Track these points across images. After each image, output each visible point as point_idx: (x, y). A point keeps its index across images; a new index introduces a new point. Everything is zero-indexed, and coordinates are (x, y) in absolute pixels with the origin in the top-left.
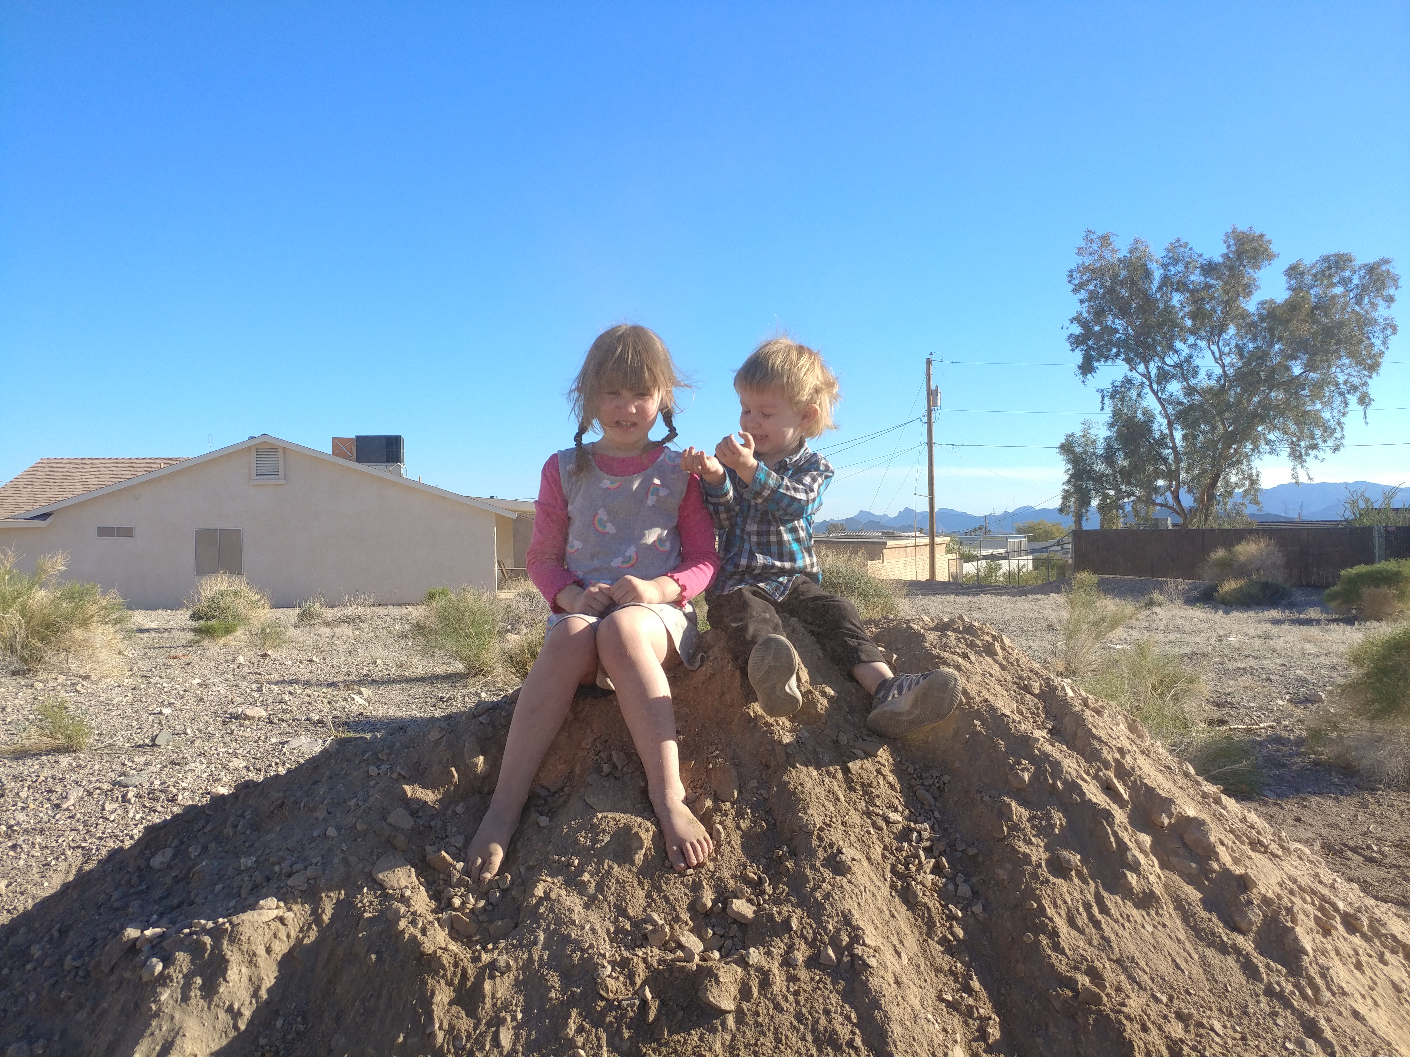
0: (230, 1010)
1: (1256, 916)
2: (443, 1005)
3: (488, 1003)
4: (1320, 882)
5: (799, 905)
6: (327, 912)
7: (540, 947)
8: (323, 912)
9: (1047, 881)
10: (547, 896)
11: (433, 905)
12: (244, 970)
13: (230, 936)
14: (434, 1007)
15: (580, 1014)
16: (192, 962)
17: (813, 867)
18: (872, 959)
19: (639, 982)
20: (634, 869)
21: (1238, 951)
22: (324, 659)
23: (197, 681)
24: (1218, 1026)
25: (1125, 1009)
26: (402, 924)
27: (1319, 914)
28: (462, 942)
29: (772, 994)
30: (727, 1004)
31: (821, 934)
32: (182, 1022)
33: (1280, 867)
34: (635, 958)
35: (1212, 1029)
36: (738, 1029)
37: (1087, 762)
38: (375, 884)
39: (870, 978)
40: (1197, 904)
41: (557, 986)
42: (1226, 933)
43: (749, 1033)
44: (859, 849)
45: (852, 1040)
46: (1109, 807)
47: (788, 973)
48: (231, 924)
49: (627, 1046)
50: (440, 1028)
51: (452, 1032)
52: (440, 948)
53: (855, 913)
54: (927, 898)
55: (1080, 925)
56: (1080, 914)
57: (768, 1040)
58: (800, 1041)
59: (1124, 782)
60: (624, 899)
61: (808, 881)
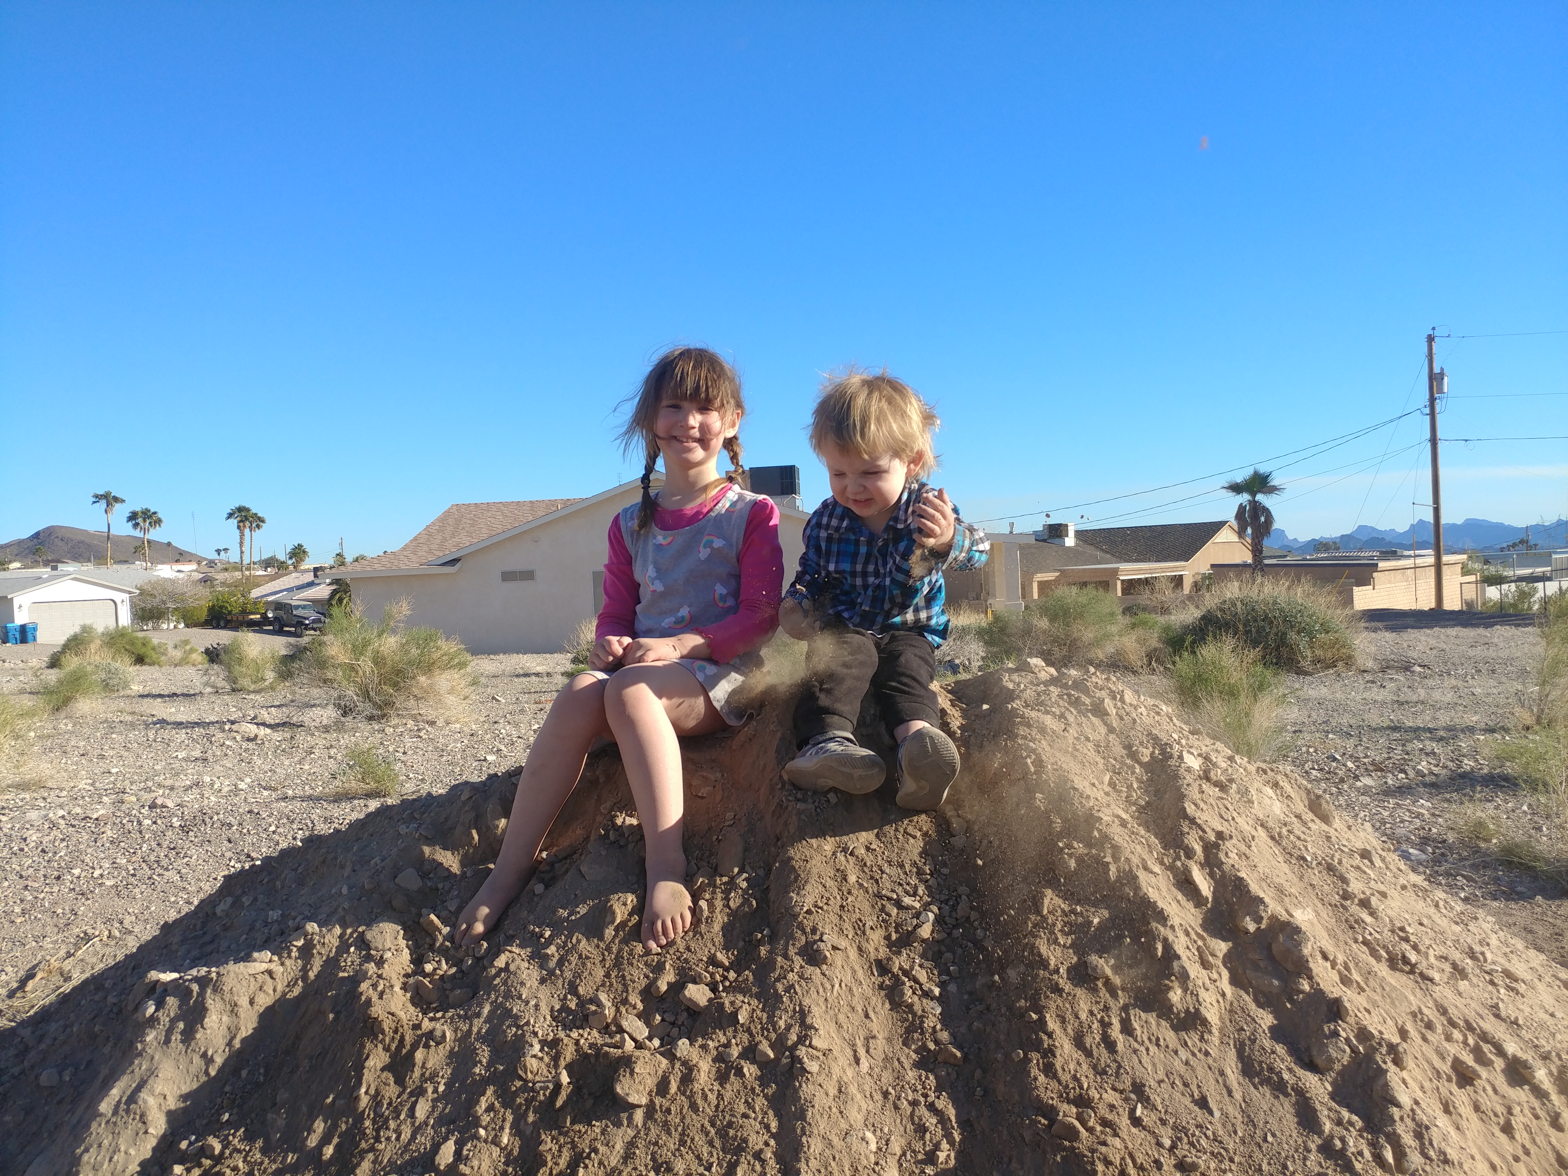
0: (204, 1055)
1: (1341, 1052)
2: (375, 1070)
3: (417, 1073)
5: (758, 996)
6: (315, 968)
7: (482, 1020)
8: (312, 968)
9: (1062, 990)
10: (507, 966)
11: (407, 968)
12: (225, 1018)
13: (214, 985)
14: (366, 1071)
15: (495, 1092)
16: (180, 1007)
17: (786, 955)
18: (815, 1063)
19: (562, 1063)
20: (602, 945)
21: (1299, 1092)
25: (1105, 1149)
26: (364, 986)
27: (1466, 1058)
28: (422, 1008)
29: (691, 1091)
30: (637, 1097)
32: (159, 1064)
34: (566, 1040)
36: (645, 1124)
37: (1164, 848)
38: (363, 944)
39: (804, 1085)
40: (1264, 1031)
41: (484, 1061)
42: (1290, 1070)
43: (654, 1131)
44: (850, 937)
45: (761, 1151)
46: (1174, 905)
47: (719, 1070)
48: (218, 973)
49: (528, 1131)
50: (366, 1093)
51: (376, 1099)
52: (389, 1013)
53: (815, 1010)
54: (916, 998)
55: (1088, 1046)
56: (1092, 1032)
57: (672, 1141)
58: (706, 1147)
59: (1212, 875)
60: (580, 976)
61: (775, 969)
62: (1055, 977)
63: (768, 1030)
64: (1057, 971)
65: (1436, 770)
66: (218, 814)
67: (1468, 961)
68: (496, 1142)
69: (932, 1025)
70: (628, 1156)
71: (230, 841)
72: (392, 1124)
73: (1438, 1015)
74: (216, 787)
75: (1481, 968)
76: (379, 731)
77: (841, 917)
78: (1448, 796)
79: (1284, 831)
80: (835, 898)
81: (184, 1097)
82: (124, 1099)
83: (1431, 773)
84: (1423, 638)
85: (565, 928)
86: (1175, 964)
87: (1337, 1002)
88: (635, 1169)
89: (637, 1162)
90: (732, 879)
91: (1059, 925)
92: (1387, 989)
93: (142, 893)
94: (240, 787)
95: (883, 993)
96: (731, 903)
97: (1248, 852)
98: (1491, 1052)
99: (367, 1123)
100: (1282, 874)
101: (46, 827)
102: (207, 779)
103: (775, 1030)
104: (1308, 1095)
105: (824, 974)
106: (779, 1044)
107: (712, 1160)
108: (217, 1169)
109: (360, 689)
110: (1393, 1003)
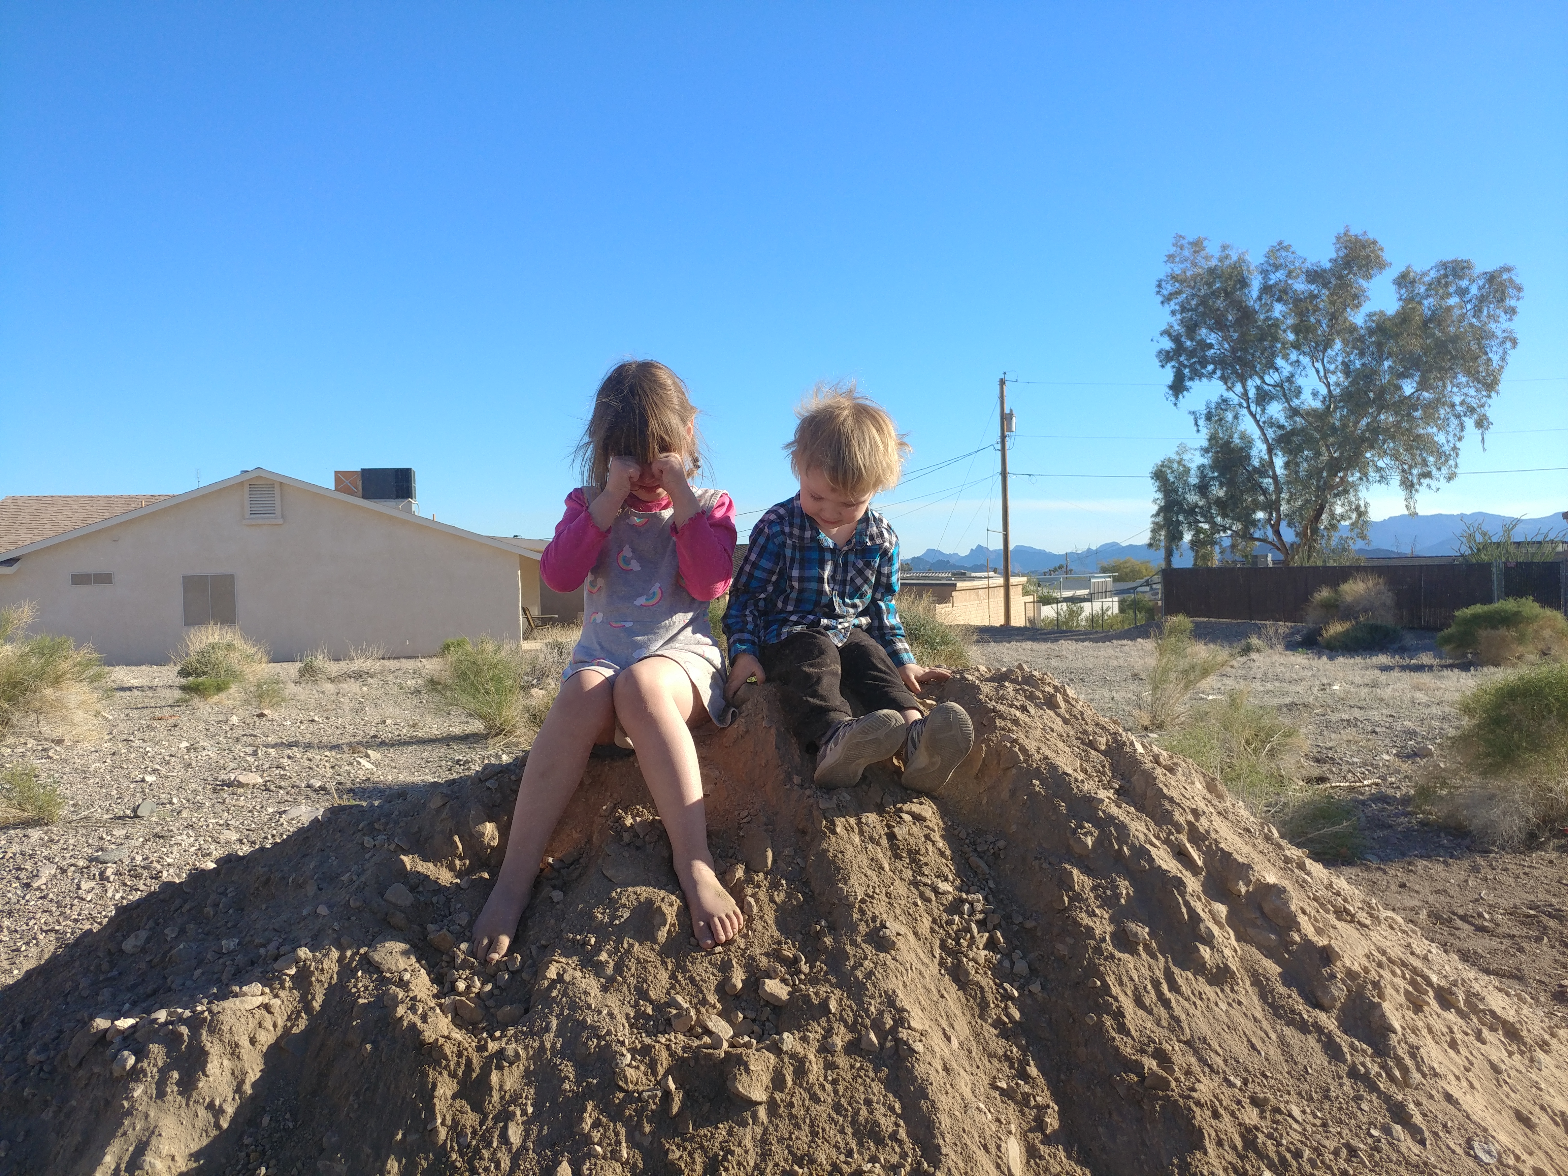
0: (211, 1106)
1: (1339, 992)
2: (446, 1099)
3: (496, 1097)
4: (1412, 953)
5: (839, 985)
6: (317, 998)
7: (552, 1034)
8: (313, 998)
9: (1112, 956)
10: (560, 977)
11: (435, 989)
12: (226, 1062)
13: (209, 1026)
14: (436, 1101)
15: (596, 1107)
16: (168, 1054)
17: (854, 943)
18: (918, 1043)
19: (661, 1071)
20: (657, 948)
21: (1319, 1029)
22: (327, 718)
23: (185, 744)
24: (1296, 1112)
25: (1194, 1094)
26: (401, 1011)
27: (1411, 989)
28: (467, 1029)
29: (807, 1083)
30: (758, 1094)
31: (862, 1017)
32: (156, 1121)
33: (1368, 937)
34: (657, 1046)
35: (1290, 1115)
36: (770, 1122)
37: (1157, 825)
38: (371, 966)
39: (916, 1065)
40: (1276, 979)
41: (571, 1076)
42: (1305, 1010)
43: (782, 1126)
45: (894, 1132)
46: (1181, 874)
47: (826, 1060)
48: (211, 1012)
49: (646, 1142)
50: (443, 1124)
51: (456, 1128)
52: (443, 1037)
53: (899, 993)
54: (980, 977)
55: (1147, 1004)
56: (1147, 992)
57: (804, 1134)
58: (839, 1135)
59: (1199, 846)
60: (645, 981)
61: (848, 959)
62: (1104, 945)
64: (1104, 940)
68: (616, 1158)
70: (764, 1154)
72: (486, 1154)
82: (123, 1166)
86: (1201, 925)
87: (1327, 948)
88: (776, 1165)
89: (776, 1158)
91: (1092, 899)
95: (949, 974)
96: (777, 900)
97: (1214, 826)
99: (454, 1156)
103: (868, 1016)
104: (1325, 1030)
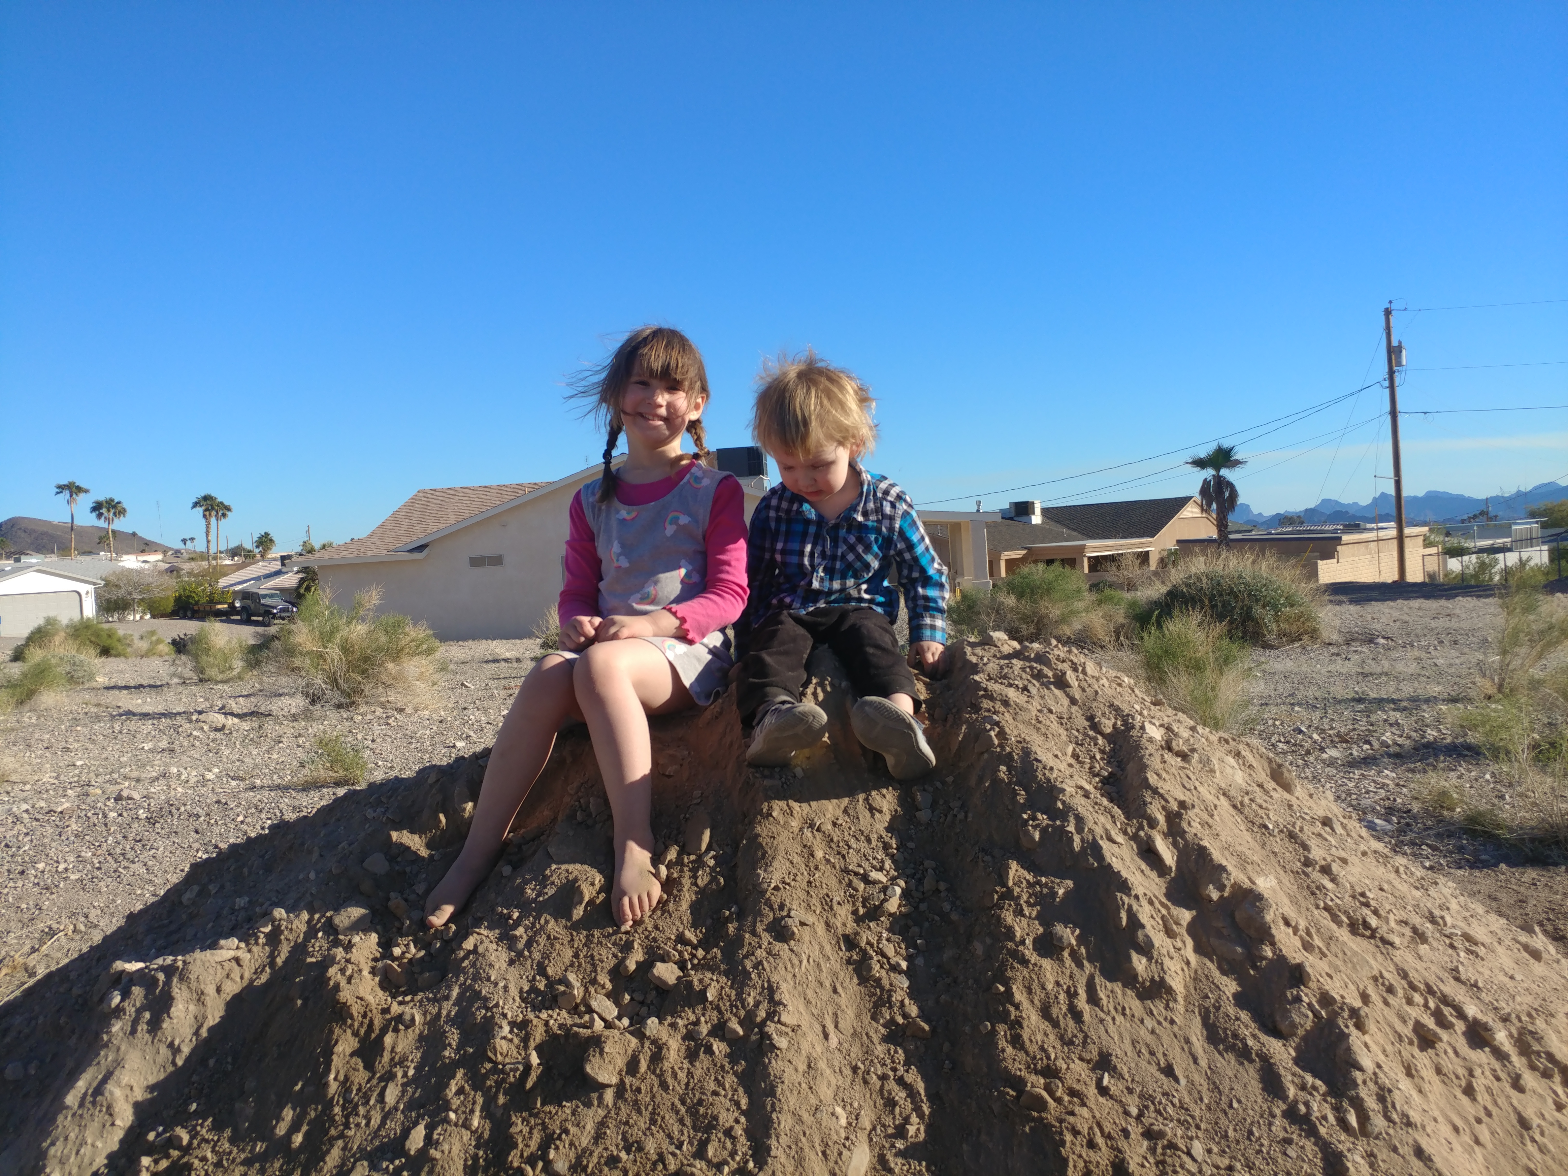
0: (171, 1045)
1: (1304, 1018)
2: (344, 1056)
3: (386, 1058)
5: (726, 974)
6: (282, 954)
7: (451, 1003)
8: (279, 954)
9: (1028, 961)
10: (475, 951)
11: (376, 952)
12: (192, 1007)
13: (181, 974)
14: (334, 1057)
15: (465, 1074)
16: (146, 997)
17: (754, 933)
18: (784, 1039)
19: (532, 1044)
20: (569, 924)
21: (1263, 1059)
25: (1073, 1119)
26: (332, 971)
27: (1427, 1020)
28: (390, 992)
30: (608, 1077)
32: (125, 1054)
34: (535, 1021)
35: (1189, 1154)
36: (615, 1104)
37: (1127, 818)
38: (331, 928)
39: (773, 1061)
40: (1228, 998)
41: (454, 1044)
42: (1254, 1036)
43: (624, 1111)
44: (818, 912)
45: (732, 1128)
46: (1138, 874)
47: (688, 1048)
48: (184, 962)
49: (499, 1113)
50: (335, 1079)
51: (345, 1084)
52: (358, 997)
53: (784, 986)
54: (884, 972)
55: (1054, 1016)
56: (1058, 1003)
57: (642, 1120)
58: (676, 1125)
59: (1175, 844)
60: (548, 957)
61: (743, 946)
62: (1021, 948)
63: (737, 1007)
64: (1023, 942)
65: (1400, 741)
66: (185, 805)
67: (1428, 925)
68: (466, 1125)
69: (900, 998)
70: (598, 1137)
71: (197, 832)
72: (362, 1110)
73: (1398, 978)
74: (183, 777)
75: (1440, 932)
76: (347, 719)
77: (808, 892)
78: (1412, 766)
79: (1246, 800)
80: (802, 874)
81: (151, 1088)
82: (90, 1092)
83: (1396, 744)
84: (1387, 611)
85: (534, 909)
86: (1140, 933)
87: (1300, 967)
88: (606, 1149)
89: (608, 1142)
90: (700, 857)
91: (1025, 897)
92: (1349, 953)
93: (108, 886)
94: (208, 777)
95: (851, 968)
96: (699, 882)
97: (1210, 820)
98: (1451, 1015)
99: (337, 1110)
100: (1244, 843)
101: (10, 821)
102: (174, 770)
103: (743, 1007)
104: (1272, 1061)
105: (792, 950)
106: (748, 1021)
107: (682, 1138)
108: (185, 1160)
109: (328, 677)
110: (1354, 967)
